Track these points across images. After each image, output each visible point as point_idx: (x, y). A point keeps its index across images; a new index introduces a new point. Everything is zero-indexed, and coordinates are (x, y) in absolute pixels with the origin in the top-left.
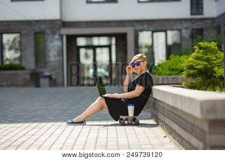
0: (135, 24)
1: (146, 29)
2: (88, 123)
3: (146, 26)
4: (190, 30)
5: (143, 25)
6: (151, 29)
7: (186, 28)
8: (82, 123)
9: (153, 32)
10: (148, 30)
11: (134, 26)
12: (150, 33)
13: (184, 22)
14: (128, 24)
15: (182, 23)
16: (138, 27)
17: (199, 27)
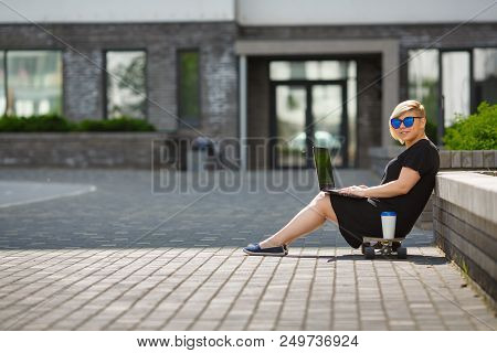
1: (426, 44)
2: (291, 252)
3: (425, 38)
5: (420, 35)
8: (278, 250)
9: (442, 51)
10: (430, 48)
11: (399, 37)
12: (434, 54)
14: (386, 34)
16: (409, 40)
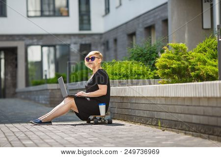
0: (24, 38)
1: (36, 43)
3: (35, 41)
4: (79, 45)
5: (32, 39)
6: (41, 43)
7: (75, 43)
9: (42, 46)
10: (38, 45)
11: (23, 40)
12: (39, 47)
13: (72, 37)
14: (17, 39)
15: (70, 38)
16: (28, 41)
17: (87, 42)
